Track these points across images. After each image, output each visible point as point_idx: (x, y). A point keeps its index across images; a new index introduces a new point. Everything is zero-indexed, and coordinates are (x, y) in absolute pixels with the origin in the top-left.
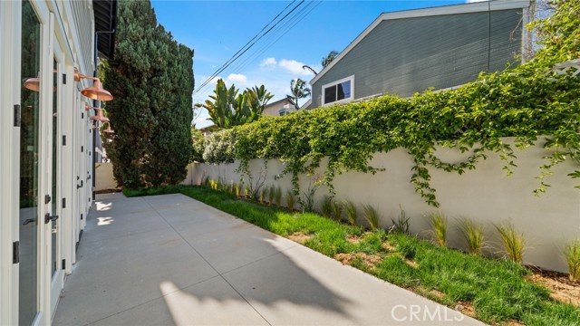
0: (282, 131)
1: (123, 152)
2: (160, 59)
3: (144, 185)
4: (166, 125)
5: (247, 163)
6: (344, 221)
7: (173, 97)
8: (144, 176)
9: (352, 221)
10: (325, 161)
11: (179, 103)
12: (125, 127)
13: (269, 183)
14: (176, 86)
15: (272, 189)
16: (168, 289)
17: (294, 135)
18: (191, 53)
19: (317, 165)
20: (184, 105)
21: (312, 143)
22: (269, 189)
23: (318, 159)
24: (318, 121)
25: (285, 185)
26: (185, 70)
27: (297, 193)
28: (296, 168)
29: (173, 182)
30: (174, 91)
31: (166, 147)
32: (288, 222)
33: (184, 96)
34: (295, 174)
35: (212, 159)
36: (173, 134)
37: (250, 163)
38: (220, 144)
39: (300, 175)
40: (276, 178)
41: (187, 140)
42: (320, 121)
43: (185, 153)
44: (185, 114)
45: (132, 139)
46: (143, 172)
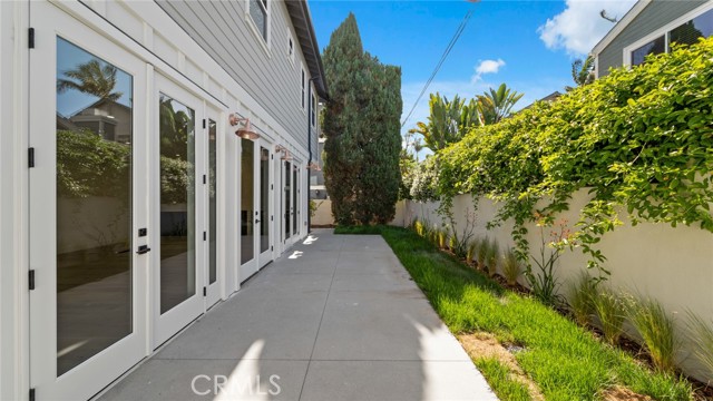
0: (498, 147)
1: (338, 189)
2: (365, 89)
3: (354, 223)
4: (371, 158)
5: (449, 200)
6: (630, 345)
7: (379, 126)
8: (353, 213)
9: (656, 354)
10: (581, 197)
11: (385, 132)
12: (337, 164)
13: (480, 233)
14: (382, 113)
15: (485, 244)
16: (255, 350)
17: (516, 153)
18: (398, 71)
19: (564, 207)
20: (390, 133)
21: (545, 163)
22: (481, 241)
23: (564, 193)
24: (564, 117)
25: (503, 238)
26: (391, 93)
27: (522, 256)
28: (522, 212)
29: (383, 222)
30: (380, 120)
31: (371, 183)
32: (477, 309)
33: (390, 123)
34: (519, 220)
35: (419, 196)
36: (379, 168)
37: (454, 201)
38: (425, 176)
39: (527, 224)
40: (489, 226)
41: (394, 173)
42: (568, 117)
43: (392, 188)
44: (391, 144)
45: (342, 176)
46: (352, 210)
